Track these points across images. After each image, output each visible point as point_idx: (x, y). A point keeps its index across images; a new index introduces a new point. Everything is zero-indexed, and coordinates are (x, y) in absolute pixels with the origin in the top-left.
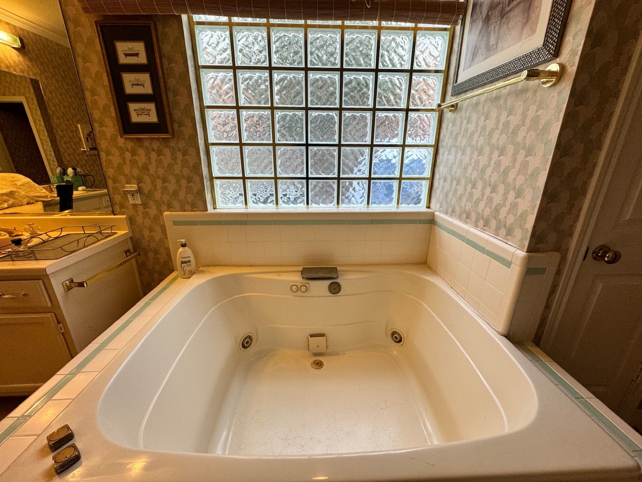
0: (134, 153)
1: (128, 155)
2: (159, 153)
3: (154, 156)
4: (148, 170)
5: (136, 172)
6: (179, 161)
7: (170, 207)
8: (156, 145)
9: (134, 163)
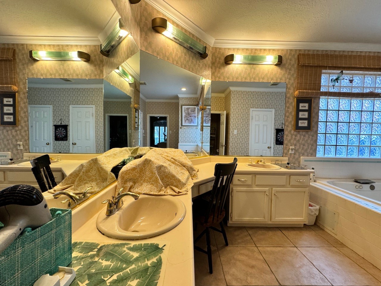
0: (296, 136)
1: (294, 137)
2: (304, 136)
3: (302, 137)
4: (299, 141)
5: (295, 142)
6: (310, 139)
7: (303, 155)
8: (304, 133)
9: (295, 139)
